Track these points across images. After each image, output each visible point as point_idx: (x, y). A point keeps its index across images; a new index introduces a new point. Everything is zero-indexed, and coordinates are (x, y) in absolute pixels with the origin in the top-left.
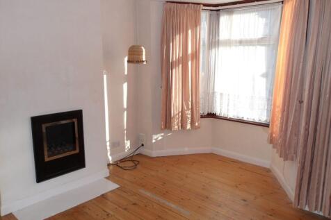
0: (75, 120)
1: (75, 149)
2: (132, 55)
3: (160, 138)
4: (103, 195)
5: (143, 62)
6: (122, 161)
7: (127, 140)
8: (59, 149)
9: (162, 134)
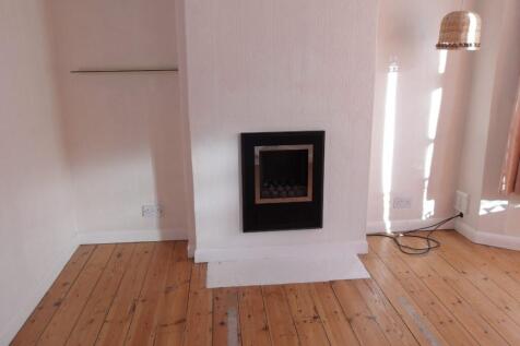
0: (310, 148)
1: (306, 195)
2: (449, 31)
3: (502, 209)
4: (332, 283)
5: (466, 45)
6: (407, 234)
7: (429, 198)
8: (280, 188)
9: (506, 202)
